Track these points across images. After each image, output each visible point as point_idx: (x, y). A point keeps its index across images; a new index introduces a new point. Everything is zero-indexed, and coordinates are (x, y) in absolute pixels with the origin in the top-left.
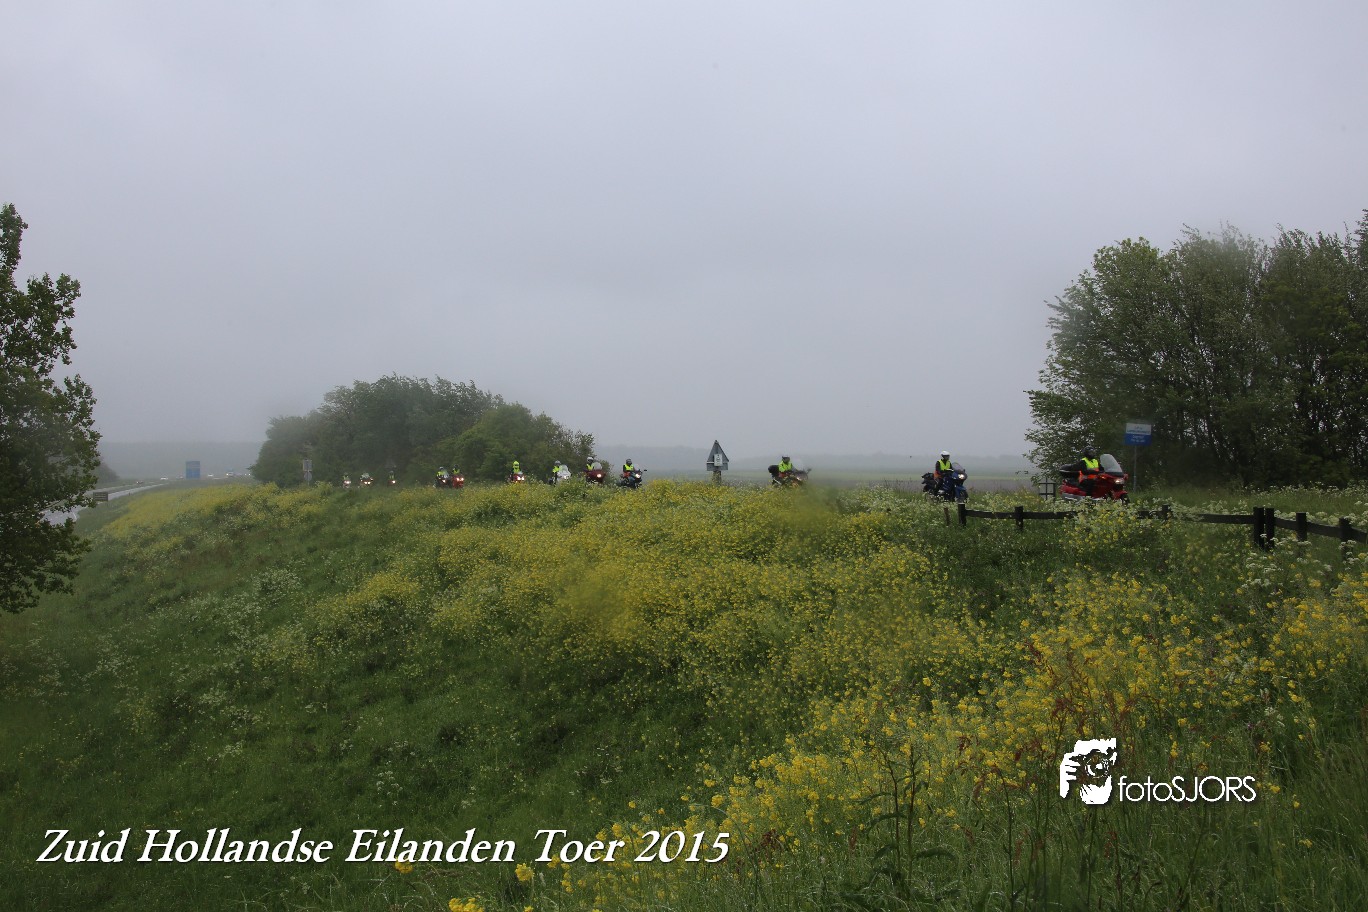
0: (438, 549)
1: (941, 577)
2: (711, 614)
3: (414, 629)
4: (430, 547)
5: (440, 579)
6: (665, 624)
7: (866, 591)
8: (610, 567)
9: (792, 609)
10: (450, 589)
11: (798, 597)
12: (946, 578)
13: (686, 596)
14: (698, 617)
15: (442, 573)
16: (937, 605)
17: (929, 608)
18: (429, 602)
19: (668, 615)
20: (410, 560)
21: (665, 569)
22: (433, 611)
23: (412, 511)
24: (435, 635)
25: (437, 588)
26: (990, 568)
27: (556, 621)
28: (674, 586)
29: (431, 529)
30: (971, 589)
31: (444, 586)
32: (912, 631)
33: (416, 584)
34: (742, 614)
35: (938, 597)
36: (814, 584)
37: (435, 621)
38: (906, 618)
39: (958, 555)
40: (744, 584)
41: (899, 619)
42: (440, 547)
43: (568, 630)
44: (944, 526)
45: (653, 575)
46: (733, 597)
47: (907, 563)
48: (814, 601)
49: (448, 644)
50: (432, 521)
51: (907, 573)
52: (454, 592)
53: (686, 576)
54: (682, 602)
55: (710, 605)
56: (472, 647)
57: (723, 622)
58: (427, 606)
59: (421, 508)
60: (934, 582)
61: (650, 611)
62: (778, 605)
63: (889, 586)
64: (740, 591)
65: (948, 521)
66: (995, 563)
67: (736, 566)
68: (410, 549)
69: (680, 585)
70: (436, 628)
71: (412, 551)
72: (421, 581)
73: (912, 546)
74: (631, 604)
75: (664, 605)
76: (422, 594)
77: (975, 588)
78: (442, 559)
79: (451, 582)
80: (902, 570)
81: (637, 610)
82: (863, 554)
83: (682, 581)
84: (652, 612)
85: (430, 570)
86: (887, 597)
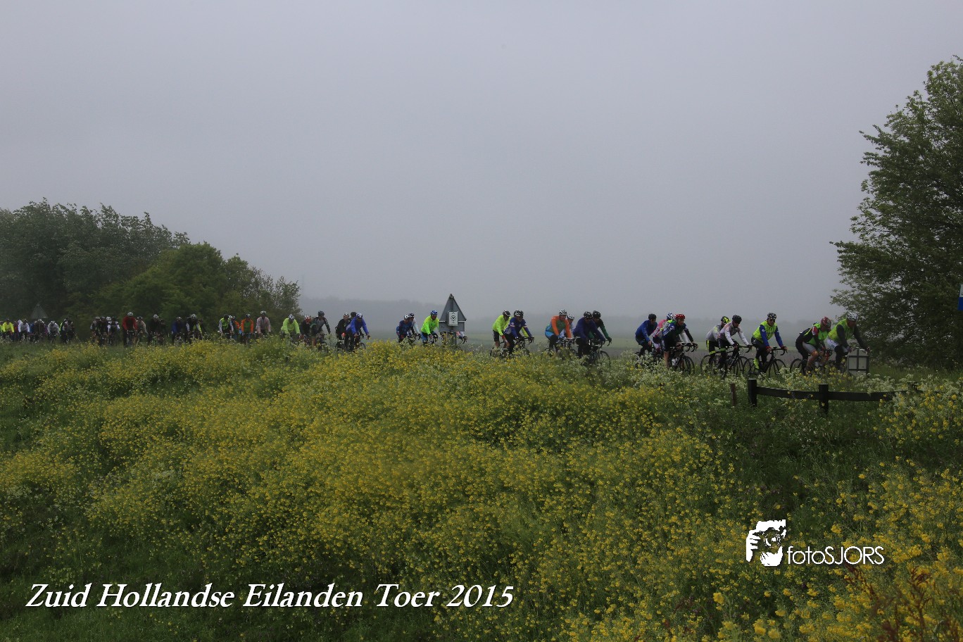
0: (100, 423)
1: (726, 468)
2: (441, 508)
3: (66, 523)
4: (89, 420)
5: (101, 460)
6: (384, 519)
7: (633, 483)
8: (318, 449)
9: (542, 504)
10: (114, 473)
11: (548, 489)
12: (731, 469)
13: (411, 486)
14: (426, 511)
15: (104, 452)
16: (721, 502)
17: (710, 507)
18: (85, 490)
19: (389, 508)
20: (64, 436)
21: (385, 451)
22: (91, 500)
23: (67, 374)
24: (94, 531)
25: (97, 471)
26: (786, 460)
27: (249, 514)
28: (395, 473)
29: (91, 398)
30: (763, 484)
31: (106, 470)
32: (689, 535)
33: (70, 466)
34: (480, 508)
35: (722, 494)
36: (569, 473)
37: (92, 513)
38: (681, 519)
39: (747, 441)
40: (482, 472)
41: (674, 519)
42: (102, 420)
43: (264, 525)
44: (728, 406)
45: (370, 459)
46: (469, 488)
47: (684, 450)
48: (569, 494)
49: (110, 541)
50: (93, 386)
51: (683, 462)
52: (119, 477)
53: (412, 461)
54: (406, 492)
55: (440, 497)
56: (141, 545)
57: (457, 518)
58: (83, 493)
59: (79, 370)
60: (717, 474)
61: (366, 503)
62: (524, 498)
63: (662, 479)
64: (478, 480)
65: (735, 400)
66: (793, 452)
67: (474, 449)
68: (64, 421)
69: (403, 473)
70: (95, 522)
71: (66, 424)
72: (76, 462)
73: (691, 430)
74: (343, 494)
75: (384, 496)
76: (78, 478)
77: (768, 483)
78: (105, 435)
79: (116, 464)
80: (677, 458)
81: (350, 501)
82: (629, 439)
83: (405, 467)
84: (367, 506)
85: (89, 449)
86: (658, 491)
